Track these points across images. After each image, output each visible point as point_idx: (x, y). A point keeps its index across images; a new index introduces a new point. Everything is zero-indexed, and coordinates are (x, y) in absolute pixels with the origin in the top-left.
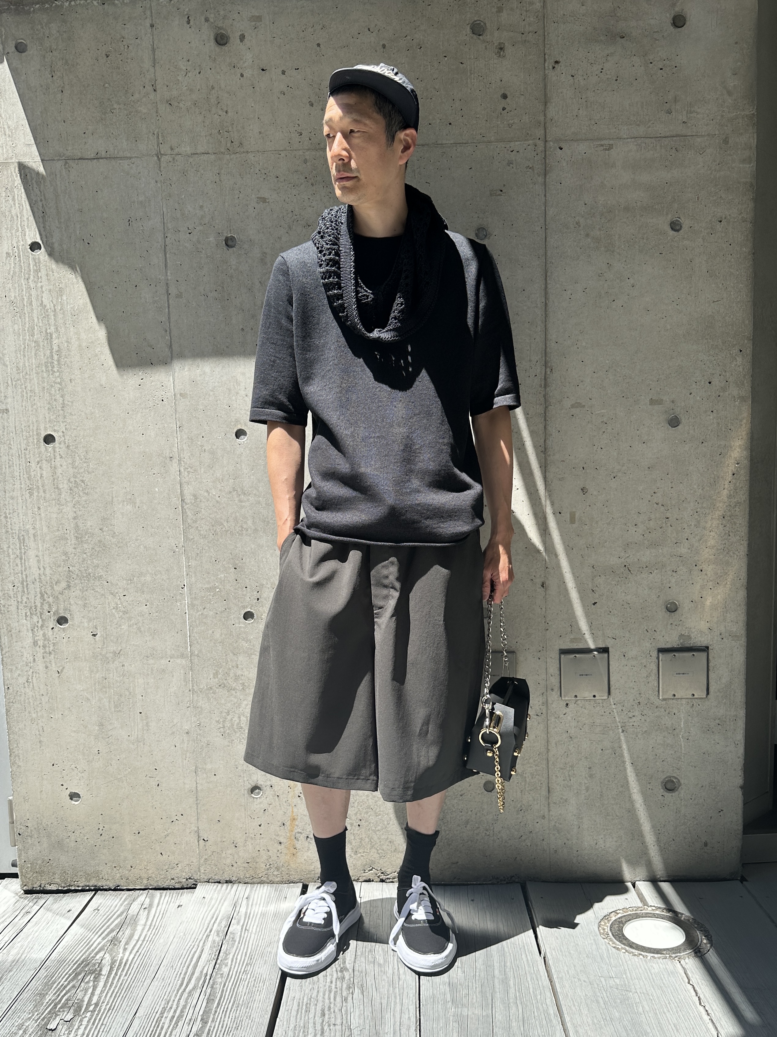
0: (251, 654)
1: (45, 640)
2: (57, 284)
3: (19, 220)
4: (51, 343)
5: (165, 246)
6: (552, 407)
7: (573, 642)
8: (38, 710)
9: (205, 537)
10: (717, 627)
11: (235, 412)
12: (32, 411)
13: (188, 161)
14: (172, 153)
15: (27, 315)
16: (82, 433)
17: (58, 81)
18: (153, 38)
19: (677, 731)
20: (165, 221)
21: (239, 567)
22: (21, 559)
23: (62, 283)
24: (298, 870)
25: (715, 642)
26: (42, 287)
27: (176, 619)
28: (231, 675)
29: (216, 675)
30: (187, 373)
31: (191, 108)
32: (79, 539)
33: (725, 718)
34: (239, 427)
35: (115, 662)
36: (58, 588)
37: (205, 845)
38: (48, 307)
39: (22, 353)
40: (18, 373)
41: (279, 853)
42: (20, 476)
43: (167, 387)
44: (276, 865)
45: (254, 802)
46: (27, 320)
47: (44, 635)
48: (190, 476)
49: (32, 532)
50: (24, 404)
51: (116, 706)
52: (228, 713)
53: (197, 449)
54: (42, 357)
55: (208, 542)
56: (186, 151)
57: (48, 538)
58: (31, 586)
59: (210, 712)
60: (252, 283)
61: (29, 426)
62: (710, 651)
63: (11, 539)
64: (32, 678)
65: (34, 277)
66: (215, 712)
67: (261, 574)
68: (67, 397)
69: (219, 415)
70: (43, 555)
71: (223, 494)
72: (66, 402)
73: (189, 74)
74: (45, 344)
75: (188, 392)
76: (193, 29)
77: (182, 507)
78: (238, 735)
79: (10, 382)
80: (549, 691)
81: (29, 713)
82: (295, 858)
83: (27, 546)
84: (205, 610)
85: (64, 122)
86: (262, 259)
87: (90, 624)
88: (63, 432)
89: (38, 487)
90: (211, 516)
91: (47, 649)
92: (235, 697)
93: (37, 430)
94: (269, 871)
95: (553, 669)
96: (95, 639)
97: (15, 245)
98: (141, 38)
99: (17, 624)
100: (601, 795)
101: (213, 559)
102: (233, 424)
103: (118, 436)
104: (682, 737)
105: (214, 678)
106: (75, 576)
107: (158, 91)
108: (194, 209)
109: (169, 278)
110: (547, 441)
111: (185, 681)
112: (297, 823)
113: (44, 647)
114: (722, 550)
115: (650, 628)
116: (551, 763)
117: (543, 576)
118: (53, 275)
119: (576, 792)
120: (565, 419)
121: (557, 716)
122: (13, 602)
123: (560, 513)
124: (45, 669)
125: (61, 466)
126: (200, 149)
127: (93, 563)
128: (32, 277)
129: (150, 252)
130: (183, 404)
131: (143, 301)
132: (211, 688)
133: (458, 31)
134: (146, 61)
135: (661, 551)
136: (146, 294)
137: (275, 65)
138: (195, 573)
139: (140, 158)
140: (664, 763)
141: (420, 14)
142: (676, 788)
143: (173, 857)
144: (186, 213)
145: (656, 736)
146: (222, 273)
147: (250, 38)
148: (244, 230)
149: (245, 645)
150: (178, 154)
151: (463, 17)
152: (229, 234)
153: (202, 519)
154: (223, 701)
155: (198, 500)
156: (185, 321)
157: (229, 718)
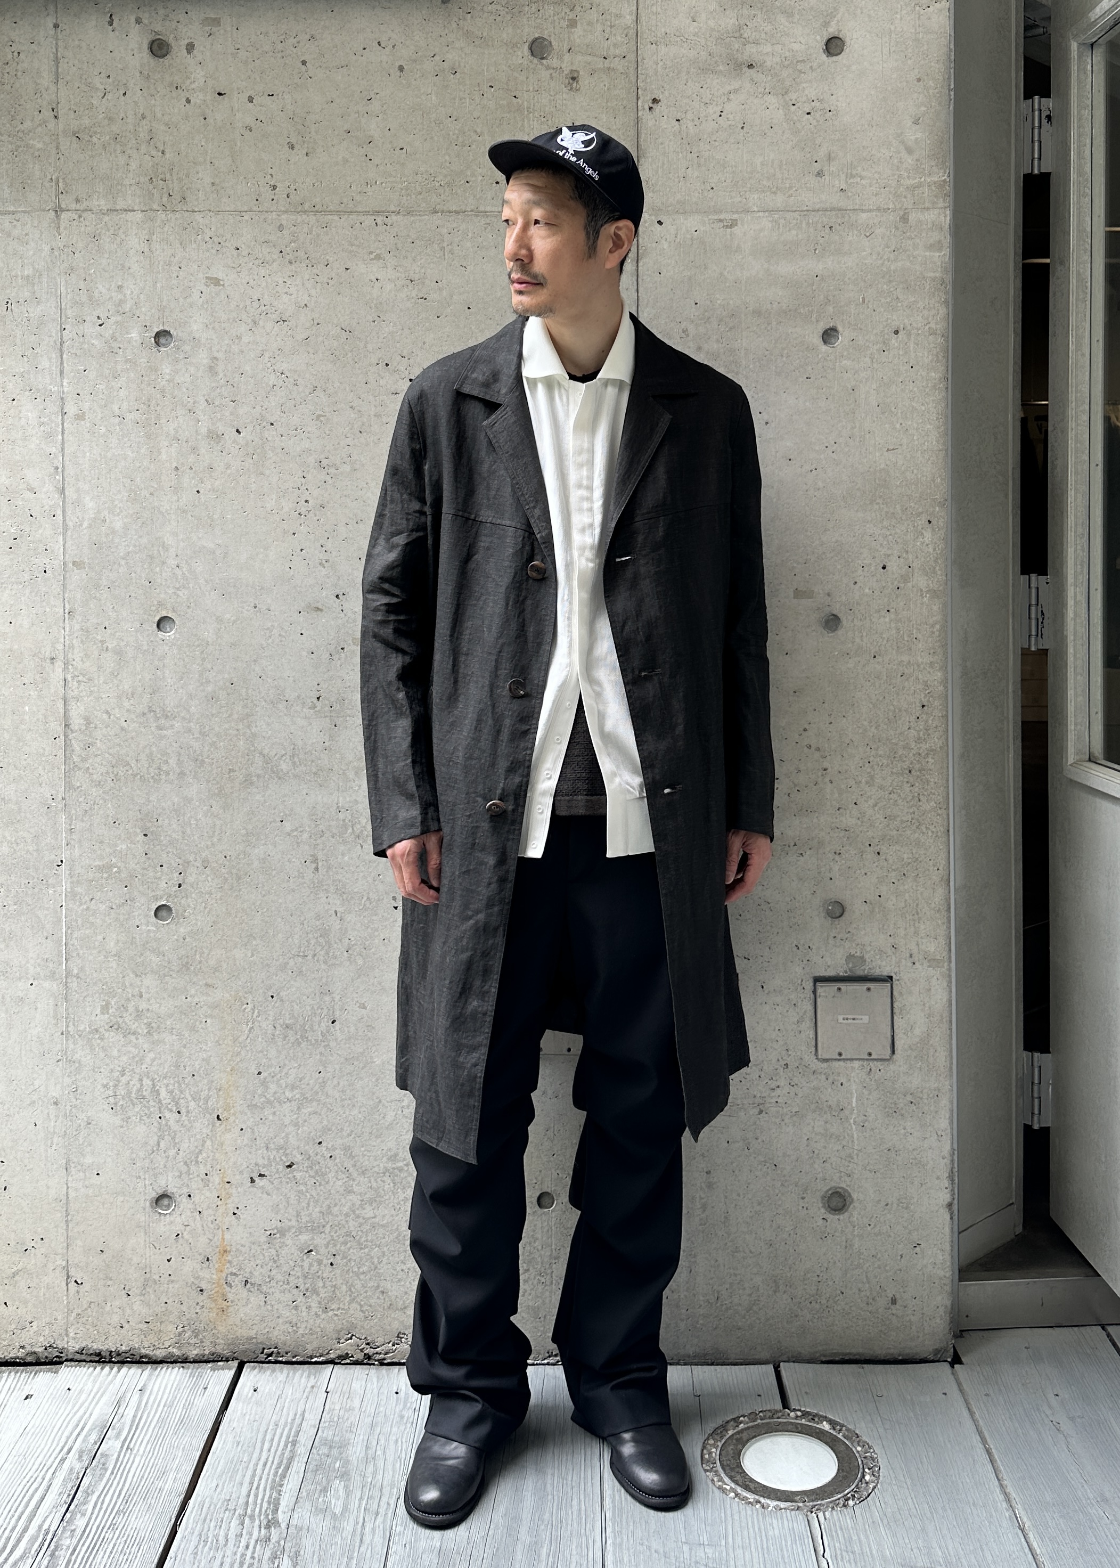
0: (165, 976)
5: (62, 343)
9: (99, 784)
10: (906, 944)
11: (158, 591)
13: (101, 220)
14: (78, 208)
18: (57, 44)
19: (846, 1112)
20: (63, 306)
21: (152, 833)
24: (230, 1337)
25: (902, 968)
27: (46, 916)
28: (131, 1009)
29: (105, 1008)
30: (85, 531)
31: (109, 144)
33: (922, 1092)
34: (164, 614)
37: (78, 1292)
41: (198, 1307)
43: (52, 552)
44: (193, 1328)
45: (160, 1221)
48: (82, 687)
52: (123, 1073)
53: (95, 647)
55: (104, 792)
56: (99, 206)
60: (194, 403)
62: (895, 983)
66: (102, 1070)
67: (187, 845)
69: (133, 595)
71: (133, 716)
73: (109, 96)
75: (86, 560)
76: (117, 33)
77: (66, 736)
78: (137, 1110)
82: (224, 1317)
84: (94, 901)
86: (209, 368)
90: (111, 751)
92: (135, 1046)
94: (182, 1337)
98: (39, 44)
100: (726, 1217)
101: (110, 819)
102: (154, 608)
104: (855, 1122)
105: (102, 1013)
107: (61, 120)
108: (109, 290)
109: (66, 390)
111: (55, 1017)
112: (229, 1258)
114: (909, 823)
115: (802, 942)
126: (121, 204)
129: (38, 350)
130: (76, 578)
131: (23, 422)
132: (97, 1030)
133: (511, 51)
134: (45, 74)
135: (815, 820)
136: (29, 412)
137: (238, 89)
138: (80, 841)
139: (28, 212)
140: (827, 1165)
141: (454, 25)
142: (844, 1206)
143: (24, 1310)
144: (97, 295)
145: (814, 1120)
146: (149, 384)
147: (201, 48)
148: (186, 323)
149: (155, 960)
150: (86, 210)
151: (519, 31)
152: (161, 328)
153: (96, 756)
154: (115, 1053)
155: (91, 726)
156: (87, 454)
157: (124, 1080)
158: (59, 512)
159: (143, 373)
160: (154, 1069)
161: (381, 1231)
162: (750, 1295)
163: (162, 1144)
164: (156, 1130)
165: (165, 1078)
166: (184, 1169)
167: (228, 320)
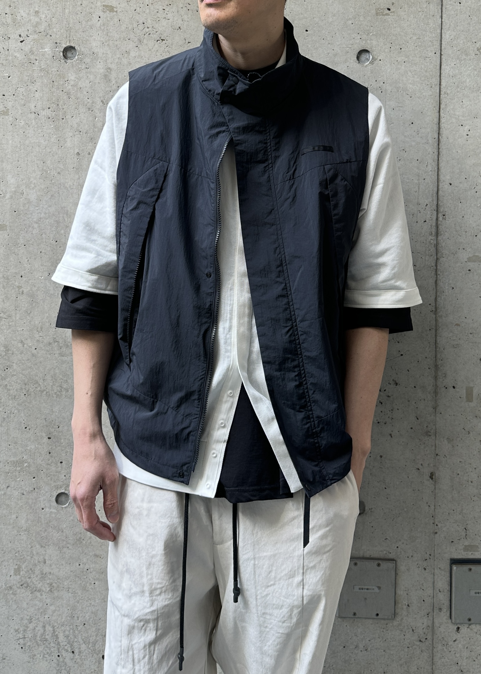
0: (63, 547)
6: (444, 259)
7: (467, 550)
21: (54, 436)
28: (37, 572)
29: (17, 571)
30: (7, 201)
52: (30, 621)
53: (13, 291)
59: (8, 618)
60: (93, 102)
66: (14, 618)
69: (43, 251)
75: (8, 224)
78: (41, 649)
80: (436, 611)
84: (9, 488)
86: (106, 76)
90: (24, 372)
92: (41, 600)
95: (442, 583)
101: (23, 425)
105: (15, 574)
108: (28, 14)
110: (438, 299)
117: (432, 465)
120: (461, 274)
121: (445, 643)
123: (454, 387)
132: (11, 588)
144: (19, 18)
146: (58, 88)
148: (87, 40)
149: (56, 535)
152: (68, 44)
153: (13, 375)
154: (25, 605)
155: (10, 352)
156: (10, 142)
157: (31, 626)
159: (54, 79)
160: (54, 618)
164: (55, 665)
165: (62, 625)
167: (120, 38)
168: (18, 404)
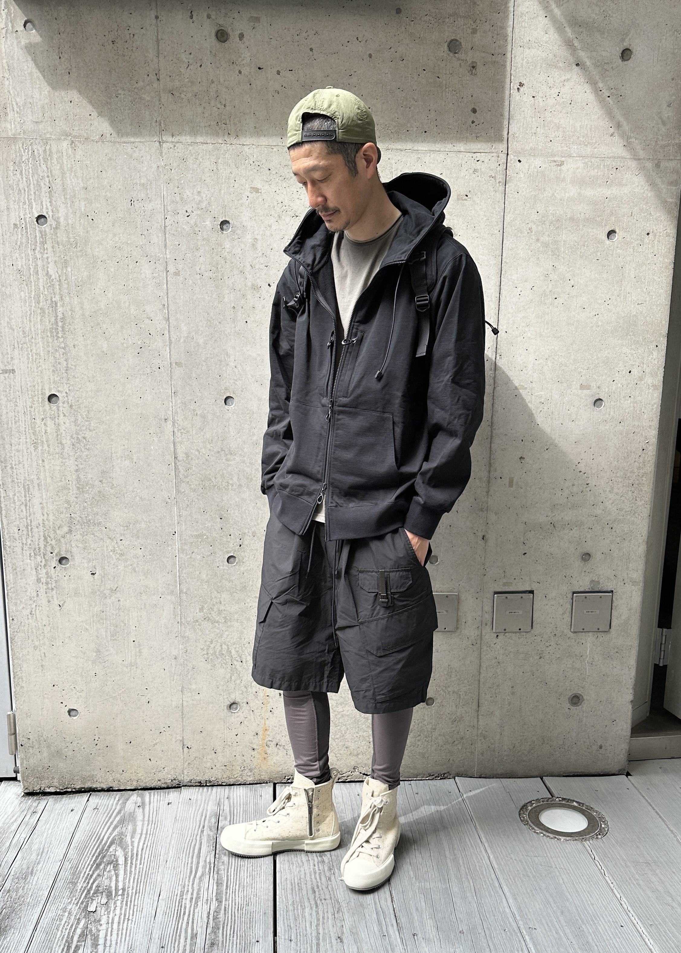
0: (234, 592)
1: (47, 578)
2: (62, 256)
3: (27, 193)
4: (56, 311)
5: (165, 227)
6: (499, 388)
7: (505, 585)
8: (41, 638)
9: (195, 491)
10: (622, 575)
11: (224, 381)
12: (37, 372)
13: (187, 149)
14: (173, 140)
15: (33, 284)
16: (84, 394)
17: (66, 63)
18: (157, 30)
19: (584, 657)
20: (165, 204)
21: (225, 517)
22: (26, 505)
23: (66, 255)
24: (268, 771)
25: (619, 586)
26: (47, 258)
27: (167, 561)
28: (215, 610)
29: (201, 610)
30: (182, 344)
31: (192, 99)
32: (81, 489)
33: (623, 647)
34: (228, 395)
35: (113, 598)
36: (59, 532)
37: (188, 752)
38: (53, 277)
39: (28, 318)
40: (24, 337)
41: (252, 757)
42: (25, 431)
43: (163, 356)
44: (249, 768)
45: (232, 716)
46: (33, 288)
47: (47, 573)
48: (183, 436)
49: (36, 482)
50: (29, 365)
51: (112, 636)
52: (212, 642)
53: (190, 413)
54: (47, 324)
56: (185, 139)
57: (52, 487)
58: (35, 530)
61: (34, 386)
62: (615, 594)
63: (17, 488)
64: (35, 611)
65: (40, 248)
66: (200, 641)
67: (244, 524)
68: (70, 361)
69: (211, 383)
70: (47, 503)
71: (212, 453)
72: (70, 366)
73: (191, 67)
74: (50, 312)
75: (183, 362)
76: (195, 24)
77: (175, 464)
78: (219, 661)
79: (16, 345)
80: (484, 625)
81: (32, 641)
82: (266, 762)
83: (31, 494)
84: (194, 554)
85: (71, 102)
86: (253, 245)
87: (90, 564)
88: (66, 393)
89: (43, 441)
90: (201, 472)
91: (50, 586)
92: (218, 629)
93: (42, 389)
94: (244, 772)
95: (487, 608)
96: (94, 577)
97: (22, 217)
98: (146, 29)
99: (21, 563)
100: (520, 708)
101: (202, 510)
102: (222, 391)
103: (118, 398)
104: (588, 662)
105: (200, 612)
106: (76, 522)
107: (161, 82)
108: (193, 194)
109: (168, 257)
110: (494, 417)
111: (175, 614)
112: (268, 733)
113: (47, 583)
114: (629, 512)
115: (568, 574)
116: (481, 683)
117: (484, 530)
118: (59, 247)
119: (500, 706)
120: (510, 399)
121: (490, 646)
122: (18, 544)
123: (501, 478)
124: (47, 603)
125: (64, 423)
126: (199, 139)
127: (93, 511)
128: (38, 248)
129: (150, 231)
130: (178, 372)
131: (143, 276)
132: (197, 621)
133: (437, 47)
134: (150, 50)
135: (580, 511)
136: (146, 270)
137: (271, 65)
138: (185, 522)
139: (143, 142)
140: (572, 682)
141: (403, 29)
142: (578, 702)
143: (160, 762)
144: (185, 197)
145: (567, 661)
146: (217, 255)
147: (248, 37)
148: (239, 216)
149: (228, 584)
150: (178, 142)
151: (442, 35)
152: (224, 219)
153: (193, 475)
154: (207, 632)
155: (190, 458)
156: (182, 297)
157: (212, 646)
158: (166, 332)
159: (213, 247)
160: (228, 640)
161: (346, 718)
162: (530, 745)
163: (233, 678)
164: (229, 671)
165: (234, 644)
166: (245, 690)
167: (264, 214)
168: (197, 495)
